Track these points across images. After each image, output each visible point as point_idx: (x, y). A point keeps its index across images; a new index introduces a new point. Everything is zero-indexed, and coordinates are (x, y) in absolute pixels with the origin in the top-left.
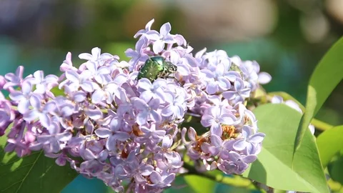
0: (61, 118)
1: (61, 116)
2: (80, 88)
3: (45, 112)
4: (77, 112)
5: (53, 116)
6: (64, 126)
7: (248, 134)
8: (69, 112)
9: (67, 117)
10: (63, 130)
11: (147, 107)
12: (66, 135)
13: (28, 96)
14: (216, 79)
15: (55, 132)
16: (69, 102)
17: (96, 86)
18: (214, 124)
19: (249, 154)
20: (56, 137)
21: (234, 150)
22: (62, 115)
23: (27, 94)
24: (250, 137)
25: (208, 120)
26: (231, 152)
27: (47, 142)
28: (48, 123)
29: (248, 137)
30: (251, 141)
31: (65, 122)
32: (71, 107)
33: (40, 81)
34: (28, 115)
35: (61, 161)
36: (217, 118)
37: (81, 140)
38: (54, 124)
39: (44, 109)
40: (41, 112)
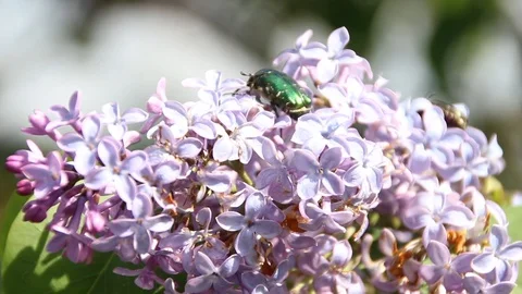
0: (155, 188)
1: (155, 186)
2: (191, 134)
3: (124, 172)
4: (184, 177)
5: (138, 183)
6: (161, 203)
7: (501, 242)
8: (170, 175)
9: (164, 186)
10: (158, 210)
11: (315, 167)
12: (163, 220)
13: (93, 143)
14: (427, 146)
15: (143, 215)
16: (171, 158)
17: (220, 130)
18: (430, 224)
19: (498, 282)
20: (145, 223)
21: (472, 271)
22: (155, 183)
23: (92, 139)
24: (503, 248)
25: (417, 217)
26: (468, 275)
27: (128, 233)
28: (132, 195)
29: (498, 248)
30: (504, 257)
31: (162, 194)
32: (175, 167)
33: (113, 120)
34: (93, 177)
35: (146, 281)
36: (435, 213)
37: (185, 238)
38: (140, 197)
39: (124, 168)
40: (118, 173)
